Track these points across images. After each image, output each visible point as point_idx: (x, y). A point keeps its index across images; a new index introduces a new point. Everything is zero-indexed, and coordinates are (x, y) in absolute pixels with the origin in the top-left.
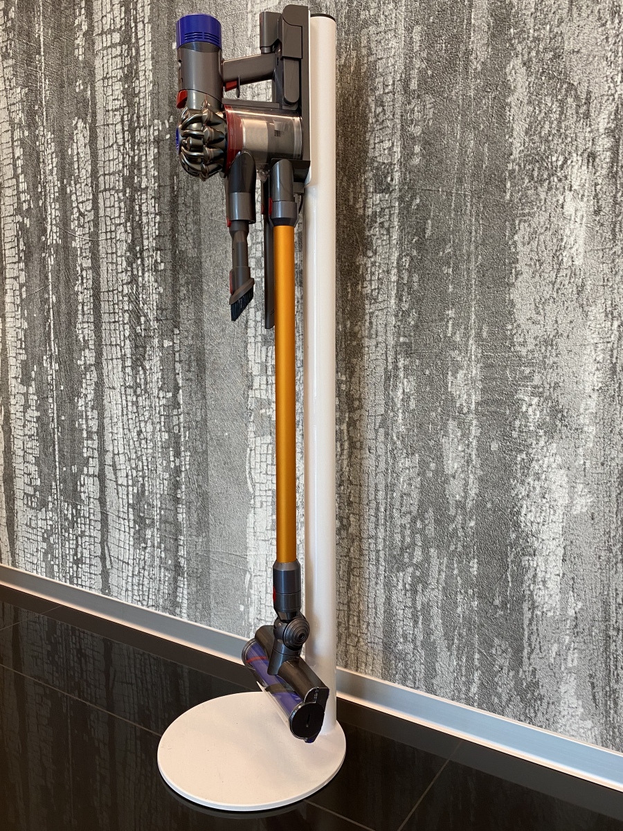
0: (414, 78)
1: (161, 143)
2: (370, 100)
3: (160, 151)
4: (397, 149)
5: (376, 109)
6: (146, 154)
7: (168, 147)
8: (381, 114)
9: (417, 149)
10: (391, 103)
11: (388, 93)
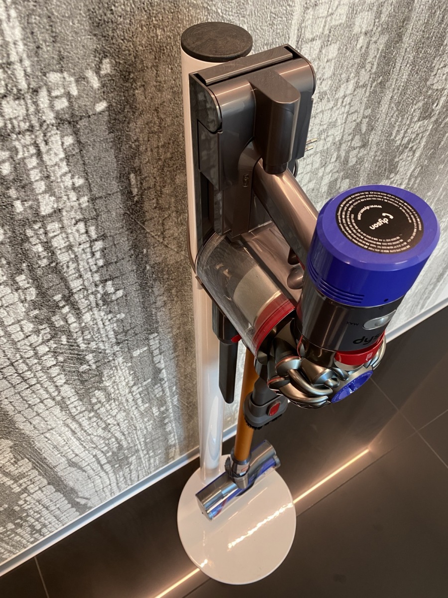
1: (82, 124)
3: (83, 139)
6: (39, 154)
7: (104, 128)
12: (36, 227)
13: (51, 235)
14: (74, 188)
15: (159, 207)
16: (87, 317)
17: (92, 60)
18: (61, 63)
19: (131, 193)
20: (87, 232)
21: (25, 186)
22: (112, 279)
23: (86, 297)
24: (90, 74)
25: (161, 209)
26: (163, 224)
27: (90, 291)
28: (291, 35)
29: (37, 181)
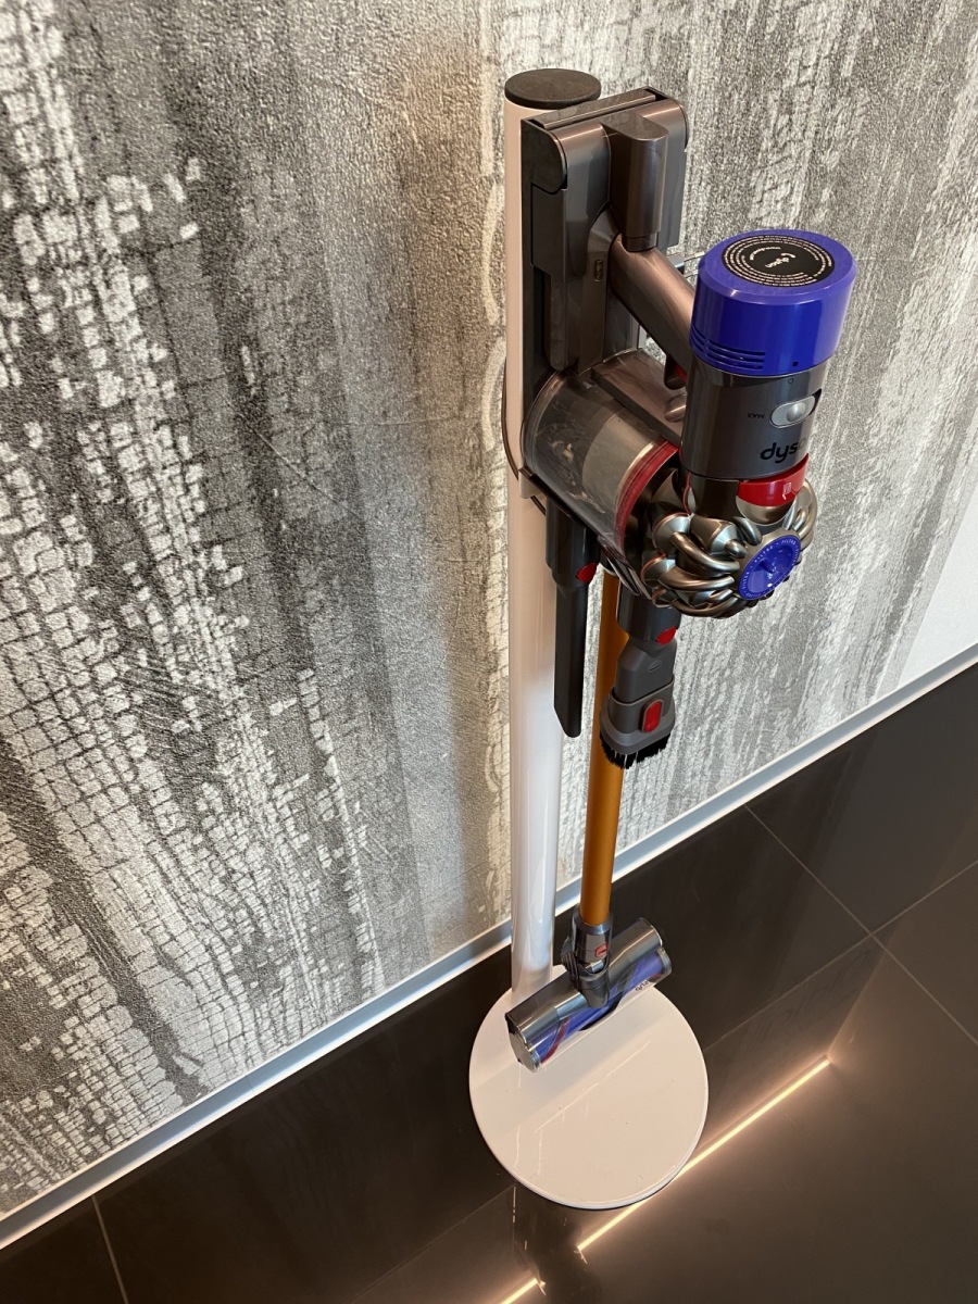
0: (851, 52)
1: (162, 257)
2: (771, 101)
3: (164, 282)
4: (797, 199)
5: (777, 120)
6: (97, 303)
7: (195, 266)
8: (785, 130)
9: (826, 194)
10: (806, 106)
11: (804, 84)
12: (93, 427)
13: (117, 445)
14: (152, 365)
15: (293, 410)
16: (182, 615)
17: (173, 160)
18: (128, 162)
19: (244, 380)
20: (175, 446)
21: (77, 355)
22: (221, 541)
23: (179, 574)
24: (170, 180)
25: (297, 413)
26: (304, 444)
27: (185, 563)
28: (483, 129)
29: (93, 347)
